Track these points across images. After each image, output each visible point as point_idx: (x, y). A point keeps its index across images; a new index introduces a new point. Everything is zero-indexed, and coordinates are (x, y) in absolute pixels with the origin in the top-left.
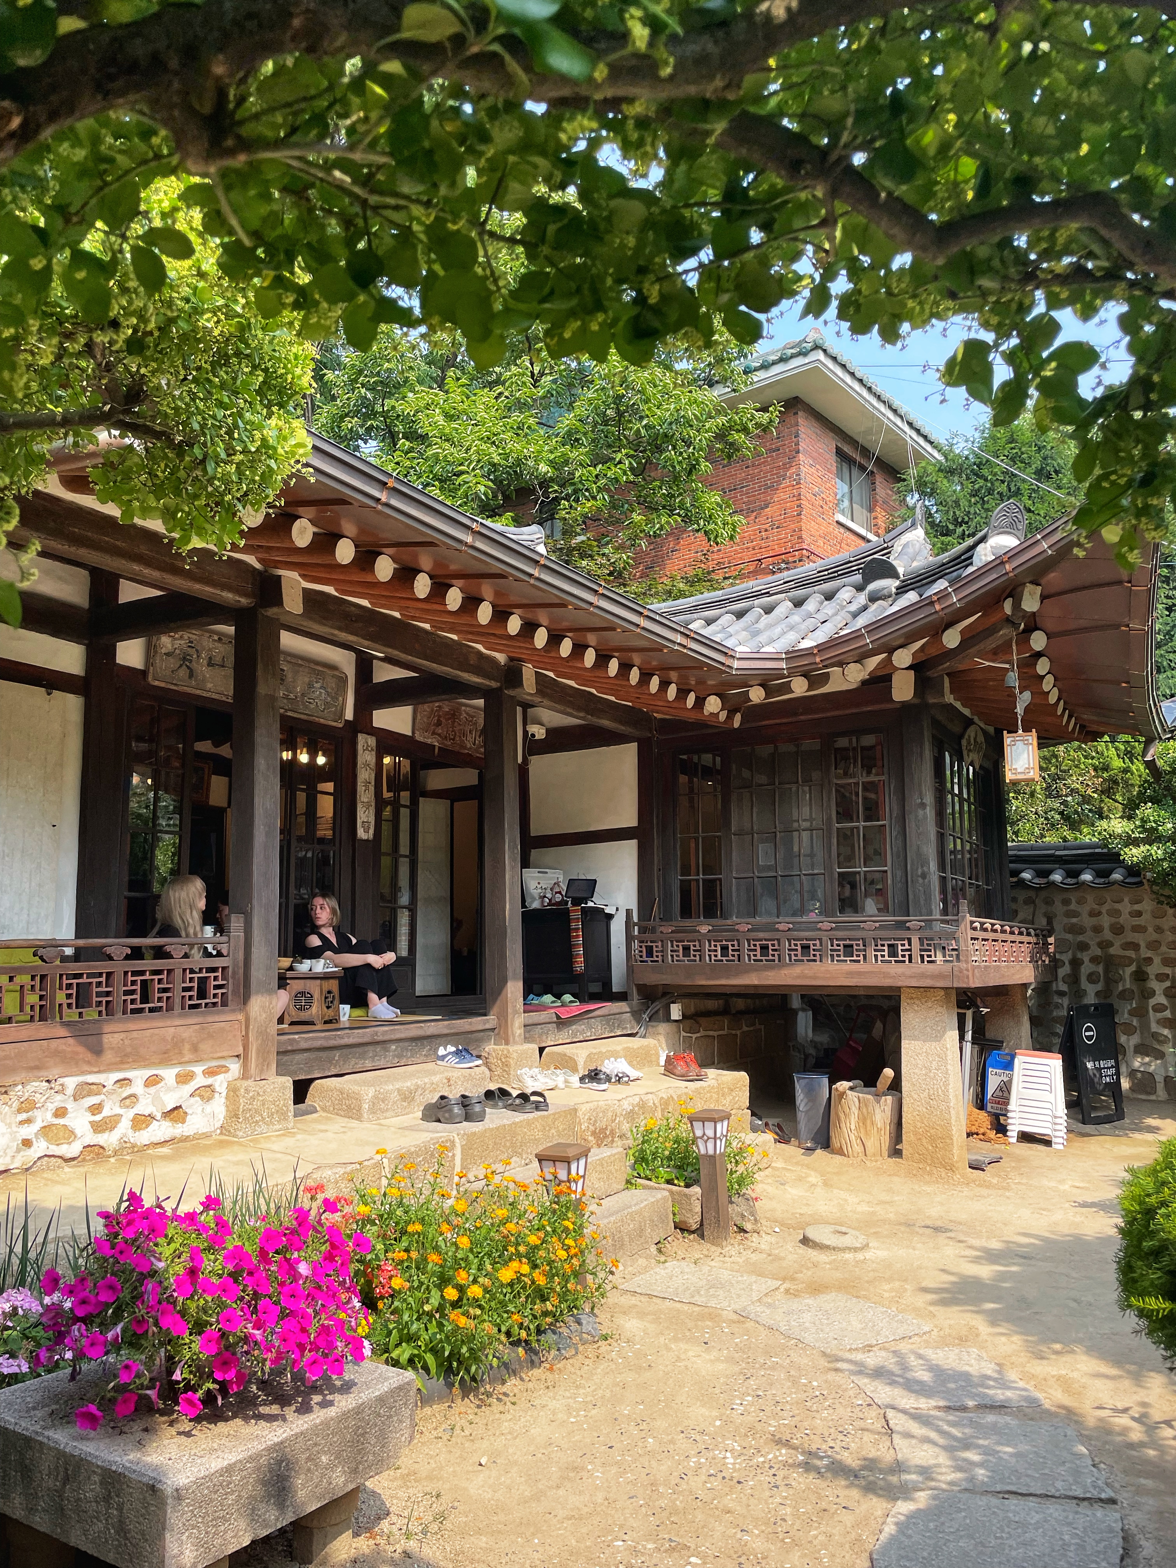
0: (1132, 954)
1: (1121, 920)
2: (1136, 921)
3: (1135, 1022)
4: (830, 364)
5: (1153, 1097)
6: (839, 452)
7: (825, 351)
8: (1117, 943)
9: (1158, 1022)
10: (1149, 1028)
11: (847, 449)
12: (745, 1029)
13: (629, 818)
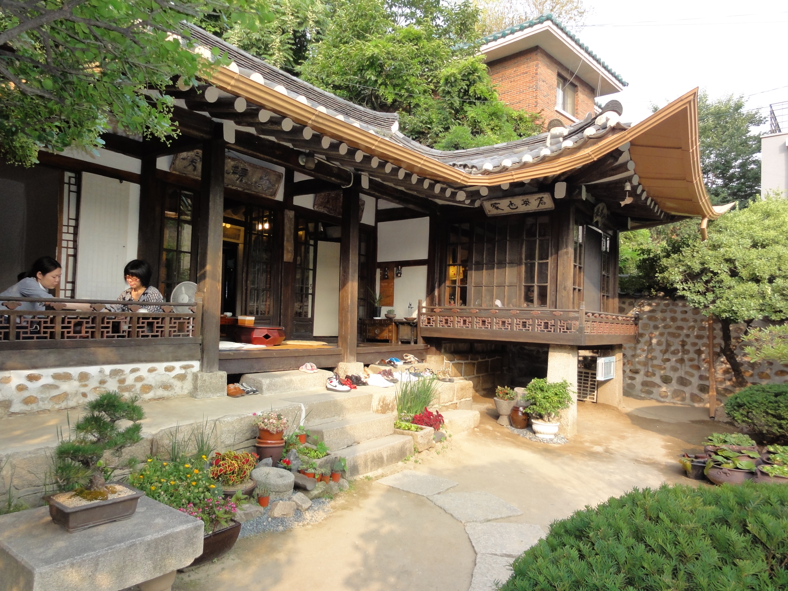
2: (684, 316)
3: (678, 366)
4: (555, 28)
6: (559, 75)
7: (552, 21)
9: (690, 366)
11: (564, 74)
12: (480, 360)
13: (424, 255)
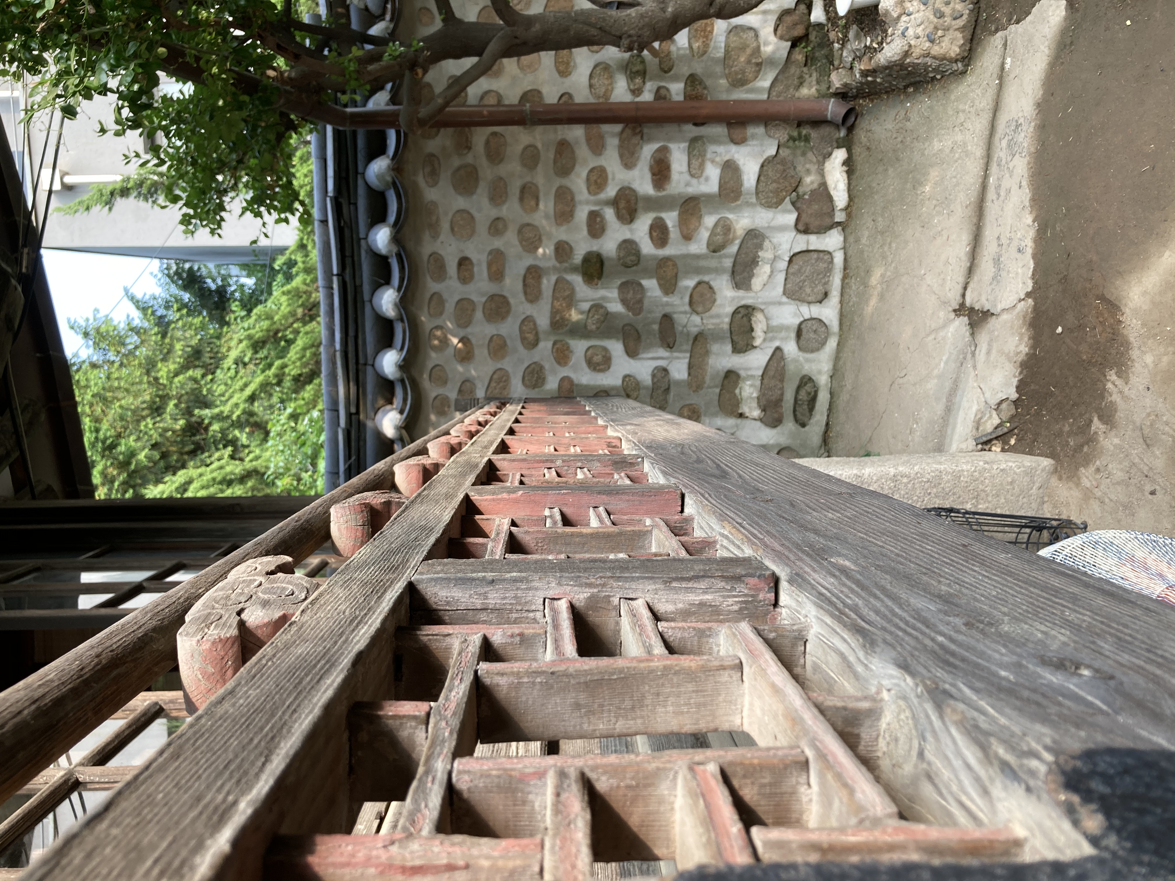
0: (547, 284)
1: (479, 300)
2: (481, 271)
3: (690, 283)
5: (839, 258)
8: (528, 309)
9: (687, 237)
10: (697, 257)
